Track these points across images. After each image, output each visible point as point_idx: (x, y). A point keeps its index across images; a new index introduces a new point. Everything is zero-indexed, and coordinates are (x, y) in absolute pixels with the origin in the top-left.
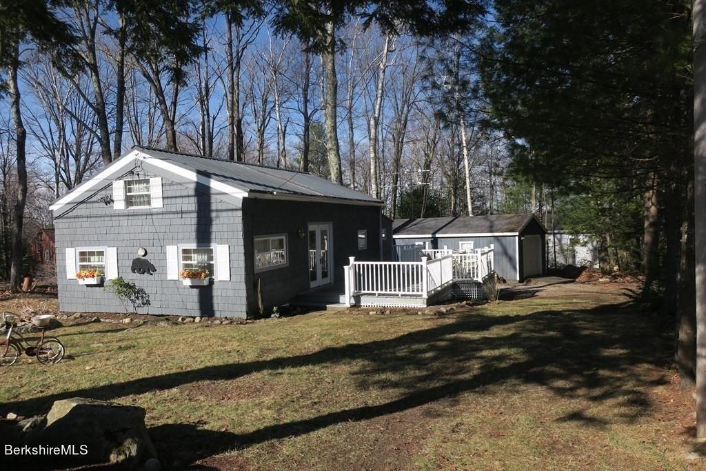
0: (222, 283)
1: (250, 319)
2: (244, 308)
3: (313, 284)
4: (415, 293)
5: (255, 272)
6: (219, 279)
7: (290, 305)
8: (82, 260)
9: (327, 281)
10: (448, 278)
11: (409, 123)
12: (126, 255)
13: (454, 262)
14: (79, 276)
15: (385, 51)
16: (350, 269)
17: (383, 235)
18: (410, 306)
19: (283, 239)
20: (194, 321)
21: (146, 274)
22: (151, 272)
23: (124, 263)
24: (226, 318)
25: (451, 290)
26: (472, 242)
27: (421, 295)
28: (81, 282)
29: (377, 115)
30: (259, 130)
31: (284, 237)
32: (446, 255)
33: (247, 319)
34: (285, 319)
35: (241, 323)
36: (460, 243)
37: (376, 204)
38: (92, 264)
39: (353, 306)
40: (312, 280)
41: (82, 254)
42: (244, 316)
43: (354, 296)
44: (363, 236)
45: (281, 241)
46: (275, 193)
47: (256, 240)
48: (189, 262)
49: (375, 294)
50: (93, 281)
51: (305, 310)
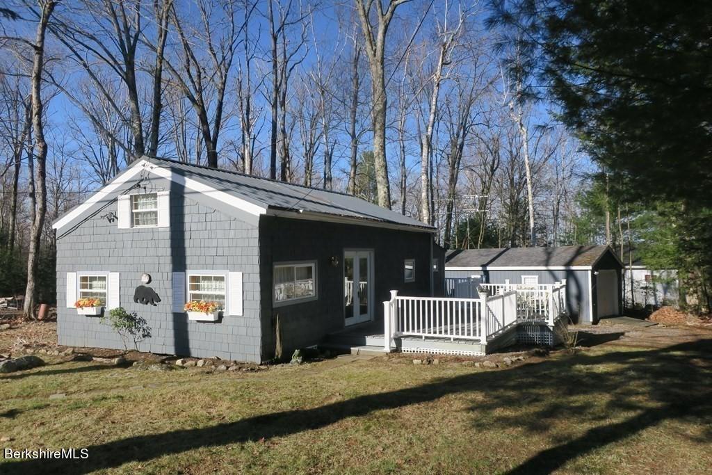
0: (233, 319)
1: (265, 364)
2: (258, 351)
3: (349, 322)
4: (472, 337)
5: (274, 306)
6: (230, 314)
7: (318, 347)
8: (84, 287)
9: (365, 318)
10: (511, 318)
11: (465, 148)
12: (129, 282)
13: (519, 299)
14: (78, 305)
15: (440, 63)
16: (391, 305)
17: (435, 267)
18: (465, 354)
19: (311, 267)
20: (196, 364)
21: (149, 304)
22: (155, 303)
23: (126, 291)
24: (235, 362)
25: (515, 334)
26: (537, 277)
27: (479, 341)
28: (80, 312)
29: (429, 134)
30: (306, 155)
31: (313, 265)
32: (508, 291)
33: (261, 364)
34: (308, 365)
35: (252, 370)
36: (523, 277)
37: (426, 230)
38: (94, 291)
39: (393, 351)
40: (347, 317)
41: (84, 279)
42: (258, 361)
43: (395, 339)
44: (411, 267)
45: (310, 269)
46: (301, 211)
47: (276, 267)
48: (197, 292)
49: (421, 337)
50: (93, 311)
51: (333, 355)
